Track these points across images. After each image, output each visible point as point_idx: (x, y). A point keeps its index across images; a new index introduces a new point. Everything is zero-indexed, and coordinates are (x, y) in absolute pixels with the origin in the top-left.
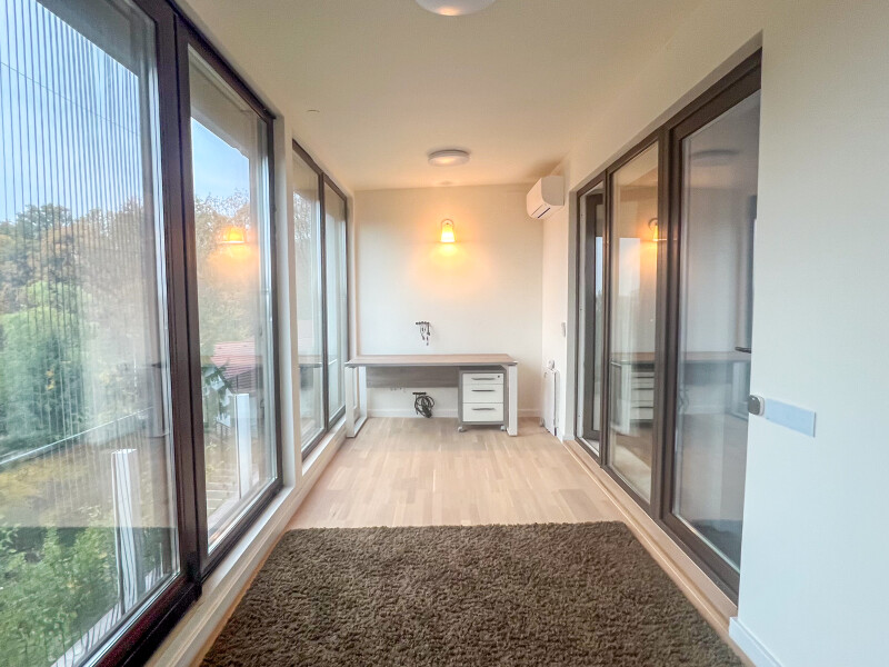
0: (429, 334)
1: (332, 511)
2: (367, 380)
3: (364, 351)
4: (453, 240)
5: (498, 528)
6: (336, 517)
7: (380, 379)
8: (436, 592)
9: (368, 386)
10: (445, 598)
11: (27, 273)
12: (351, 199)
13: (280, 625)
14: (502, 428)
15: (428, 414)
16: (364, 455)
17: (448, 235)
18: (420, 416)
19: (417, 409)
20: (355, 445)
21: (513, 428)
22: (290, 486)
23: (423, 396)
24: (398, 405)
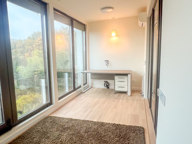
0: (108, 64)
1: (63, 112)
2: (91, 77)
3: (91, 69)
4: (115, 35)
5: (103, 123)
6: (63, 114)
7: (95, 77)
8: (70, 139)
9: (91, 78)
10: (72, 141)
11: (33, 48)
12: (86, 25)
13: (28, 140)
14: (127, 93)
15: (108, 88)
16: (83, 98)
17: (114, 34)
18: (106, 88)
19: (105, 86)
20: (82, 95)
21: (129, 93)
22: (53, 104)
23: (107, 82)
24: (100, 84)
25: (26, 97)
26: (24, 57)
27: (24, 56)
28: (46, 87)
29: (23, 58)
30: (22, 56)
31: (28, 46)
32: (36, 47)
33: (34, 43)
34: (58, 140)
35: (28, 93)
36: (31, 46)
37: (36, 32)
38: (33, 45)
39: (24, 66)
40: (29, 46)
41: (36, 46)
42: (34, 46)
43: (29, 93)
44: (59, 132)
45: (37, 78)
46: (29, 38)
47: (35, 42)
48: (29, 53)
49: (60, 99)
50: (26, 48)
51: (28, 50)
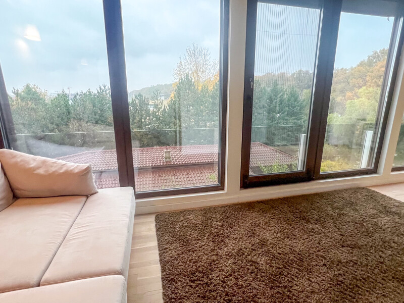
11: (365, 83)
25: (332, 164)
26: (343, 98)
27: (344, 96)
28: (372, 149)
29: (341, 100)
30: (341, 97)
31: (355, 78)
32: (372, 80)
33: (369, 73)
34: (370, 219)
35: (336, 159)
36: (362, 78)
37: (378, 51)
38: (366, 76)
39: (340, 113)
40: (357, 79)
41: (372, 78)
42: (368, 78)
43: (339, 159)
44: (376, 211)
45: (358, 137)
46: (361, 64)
47: (371, 70)
48: (353, 92)
49: (394, 170)
50: (351, 84)
51: (354, 86)
